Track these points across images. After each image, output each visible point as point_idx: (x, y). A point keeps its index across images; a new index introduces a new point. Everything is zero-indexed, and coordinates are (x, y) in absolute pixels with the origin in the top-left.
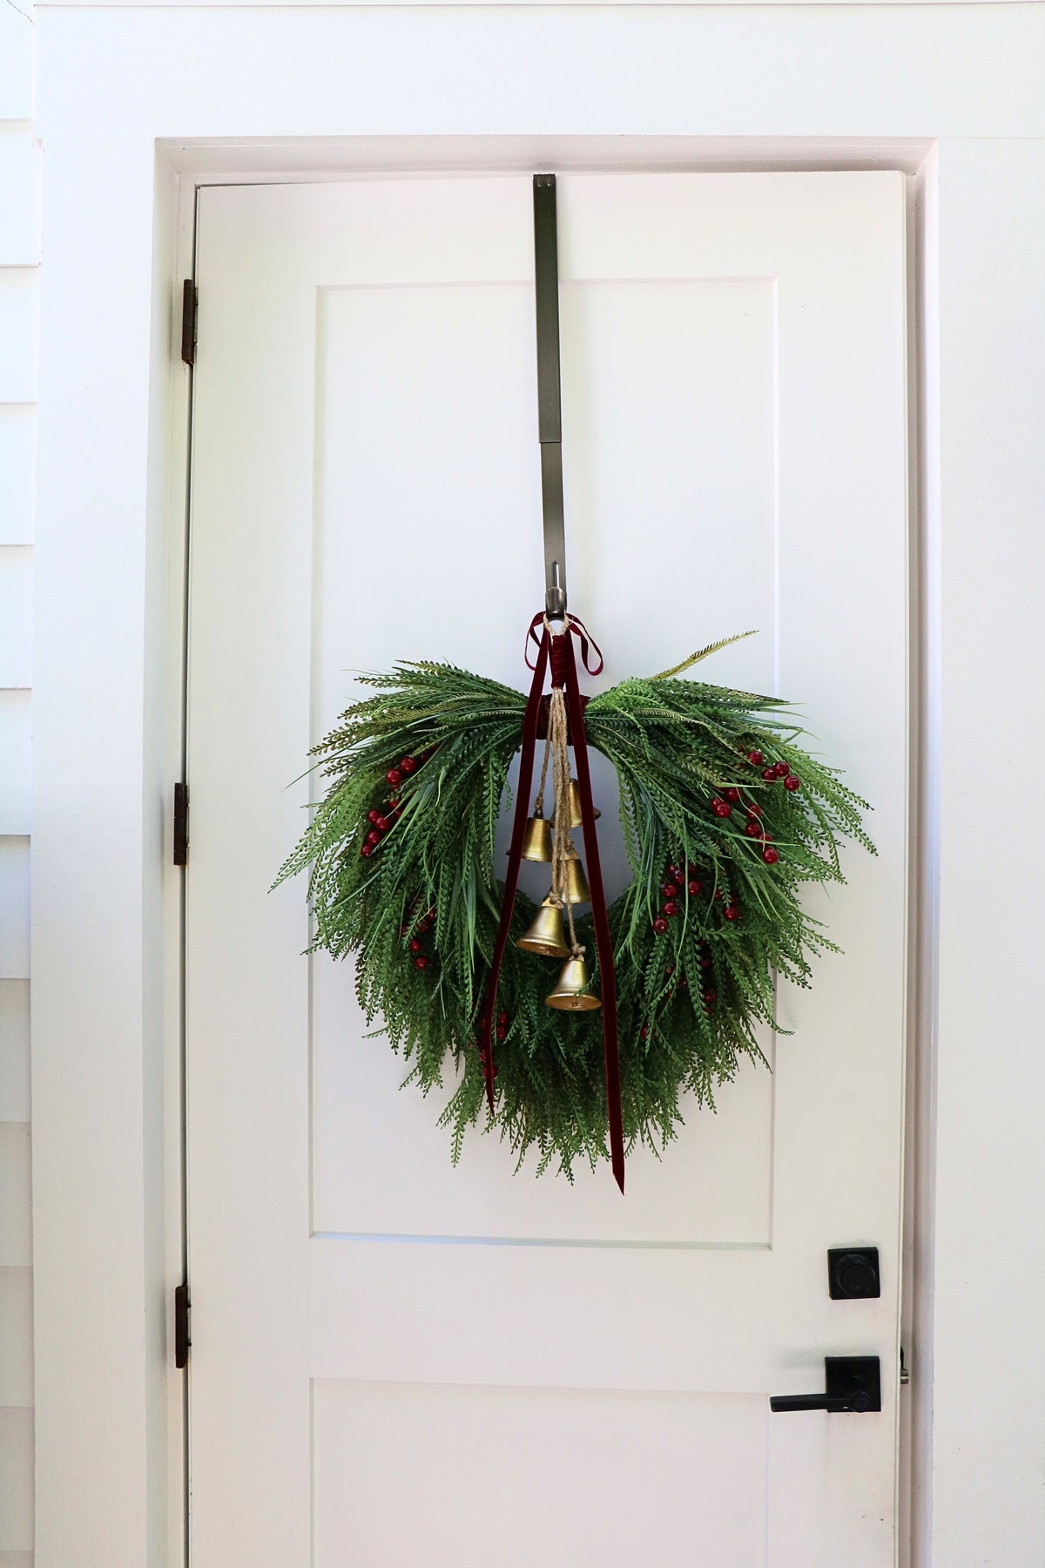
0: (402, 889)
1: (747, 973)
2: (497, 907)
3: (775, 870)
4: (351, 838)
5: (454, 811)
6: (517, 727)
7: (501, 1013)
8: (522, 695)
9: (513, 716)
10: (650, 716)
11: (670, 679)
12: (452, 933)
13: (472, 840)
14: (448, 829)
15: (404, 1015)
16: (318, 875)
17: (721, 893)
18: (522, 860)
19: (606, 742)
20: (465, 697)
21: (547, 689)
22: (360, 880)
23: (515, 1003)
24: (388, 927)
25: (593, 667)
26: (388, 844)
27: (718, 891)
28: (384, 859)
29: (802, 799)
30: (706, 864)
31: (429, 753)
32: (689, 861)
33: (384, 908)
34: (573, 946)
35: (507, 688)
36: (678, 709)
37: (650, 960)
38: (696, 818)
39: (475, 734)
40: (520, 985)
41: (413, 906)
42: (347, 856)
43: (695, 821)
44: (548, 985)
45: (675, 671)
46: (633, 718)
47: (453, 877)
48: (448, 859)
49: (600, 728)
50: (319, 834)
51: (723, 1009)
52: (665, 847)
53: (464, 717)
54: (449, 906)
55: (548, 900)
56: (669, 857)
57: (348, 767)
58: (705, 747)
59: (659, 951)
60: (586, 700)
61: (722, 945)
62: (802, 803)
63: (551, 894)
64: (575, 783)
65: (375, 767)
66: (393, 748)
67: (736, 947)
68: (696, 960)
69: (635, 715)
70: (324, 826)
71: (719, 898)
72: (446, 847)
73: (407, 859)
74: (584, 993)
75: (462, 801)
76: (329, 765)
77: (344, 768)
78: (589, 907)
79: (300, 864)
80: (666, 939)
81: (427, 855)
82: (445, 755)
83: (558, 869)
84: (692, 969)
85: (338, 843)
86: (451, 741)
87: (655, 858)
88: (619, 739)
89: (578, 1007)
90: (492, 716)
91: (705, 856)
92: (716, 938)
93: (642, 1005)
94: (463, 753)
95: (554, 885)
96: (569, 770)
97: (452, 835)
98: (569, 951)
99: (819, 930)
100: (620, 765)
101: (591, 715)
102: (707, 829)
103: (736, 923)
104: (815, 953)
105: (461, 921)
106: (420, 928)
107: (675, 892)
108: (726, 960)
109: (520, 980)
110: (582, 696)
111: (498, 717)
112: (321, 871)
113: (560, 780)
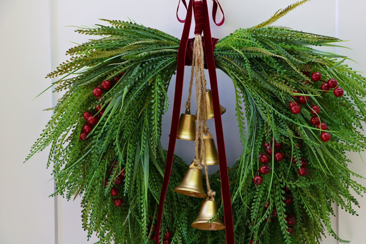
0: (105, 159)
1: (315, 208)
2: (162, 168)
3: (330, 145)
4: (75, 128)
5: (135, 111)
6: (173, 59)
7: (166, 232)
8: (177, 39)
9: (171, 53)
10: (251, 52)
11: (266, 27)
12: (135, 185)
13: (146, 129)
14: (131, 122)
15: (111, 232)
16: (54, 151)
17: (296, 160)
18: (177, 140)
19: (227, 67)
20: (140, 42)
21: (192, 35)
22: (80, 154)
23: (174, 226)
24: (96, 182)
25: (218, 21)
26: (96, 132)
27: (294, 159)
28: (93, 142)
29: (350, 99)
30: (287, 142)
31: (119, 76)
32: (275, 141)
33: (94, 171)
34: (208, 191)
35: (167, 35)
36: (268, 48)
37: (254, 200)
38: (280, 114)
39: (146, 66)
40: (177, 215)
41: (112, 169)
42: (72, 138)
43: (279, 116)
44: (194, 215)
45: (268, 22)
46: (241, 53)
47: (135, 151)
48: (132, 140)
49: (223, 59)
50: (54, 126)
51: (300, 228)
52: (262, 131)
53: (139, 55)
54: (133, 168)
55: (193, 164)
56: (264, 138)
57: (70, 86)
58: (285, 71)
59: (260, 194)
60: (216, 41)
61: (299, 190)
62: (350, 102)
63: (195, 160)
64: (210, 93)
65: (86, 86)
66: (97, 74)
67: (307, 192)
68: (282, 200)
69: (243, 51)
70: (57, 121)
71: (294, 162)
72: (131, 133)
73: (107, 142)
74: (213, 221)
75: (140, 106)
76: (58, 85)
77: (68, 86)
78: (218, 168)
79: (43, 145)
80: (264, 187)
81: (119, 139)
82: (127, 79)
83: (199, 145)
84: (280, 205)
85: (66, 132)
86: (132, 69)
87: (256, 138)
88: (235, 66)
89: (213, 228)
90: (158, 53)
91: (286, 137)
92: (294, 187)
93: (250, 227)
94: (139, 78)
95: (197, 155)
96: (206, 84)
97: (135, 126)
98: (205, 195)
99: (359, 181)
100: (236, 81)
101: (218, 51)
102: (287, 121)
103: (306, 177)
104: (359, 194)
105: (140, 178)
106: (115, 183)
107: (267, 159)
108: (301, 200)
109: (177, 212)
110: (213, 39)
111: (161, 54)
112: (56, 149)
113: (200, 91)
